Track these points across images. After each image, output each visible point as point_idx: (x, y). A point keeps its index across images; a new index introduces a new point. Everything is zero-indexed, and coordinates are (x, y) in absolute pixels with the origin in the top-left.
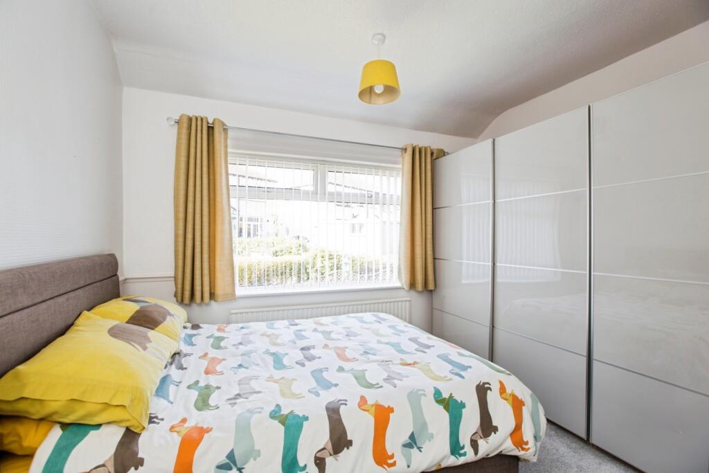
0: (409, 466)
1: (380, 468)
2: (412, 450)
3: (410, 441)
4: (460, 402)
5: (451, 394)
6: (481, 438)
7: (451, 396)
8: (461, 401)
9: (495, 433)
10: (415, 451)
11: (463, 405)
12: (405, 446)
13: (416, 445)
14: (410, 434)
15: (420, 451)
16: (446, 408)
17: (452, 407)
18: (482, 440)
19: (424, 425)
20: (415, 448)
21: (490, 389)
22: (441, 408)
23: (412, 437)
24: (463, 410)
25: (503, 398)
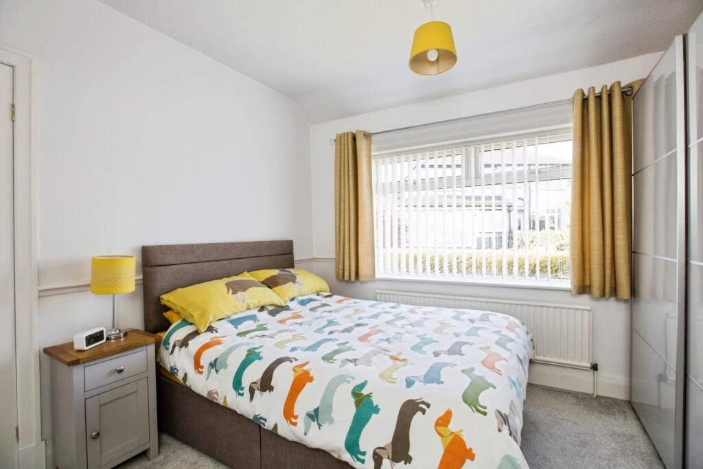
0: (305, 434)
1: (285, 420)
2: (312, 423)
3: (313, 413)
4: (375, 405)
5: (371, 393)
6: (389, 458)
7: (369, 395)
8: (377, 406)
9: (405, 464)
10: (314, 425)
11: (376, 410)
12: (309, 415)
13: (318, 420)
14: (315, 408)
15: (319, 428)
16: (357, 404)
17: (364, 405)
18: (388, 461)
19: (330, 408)
20: (316, 423)
21: (424, 412)
22: (352, 400)
23: (316, 411)
24: (374, 415)
25: (437, 431)
